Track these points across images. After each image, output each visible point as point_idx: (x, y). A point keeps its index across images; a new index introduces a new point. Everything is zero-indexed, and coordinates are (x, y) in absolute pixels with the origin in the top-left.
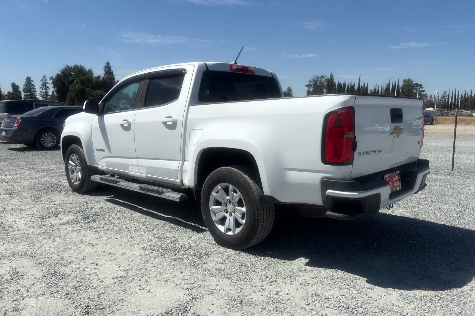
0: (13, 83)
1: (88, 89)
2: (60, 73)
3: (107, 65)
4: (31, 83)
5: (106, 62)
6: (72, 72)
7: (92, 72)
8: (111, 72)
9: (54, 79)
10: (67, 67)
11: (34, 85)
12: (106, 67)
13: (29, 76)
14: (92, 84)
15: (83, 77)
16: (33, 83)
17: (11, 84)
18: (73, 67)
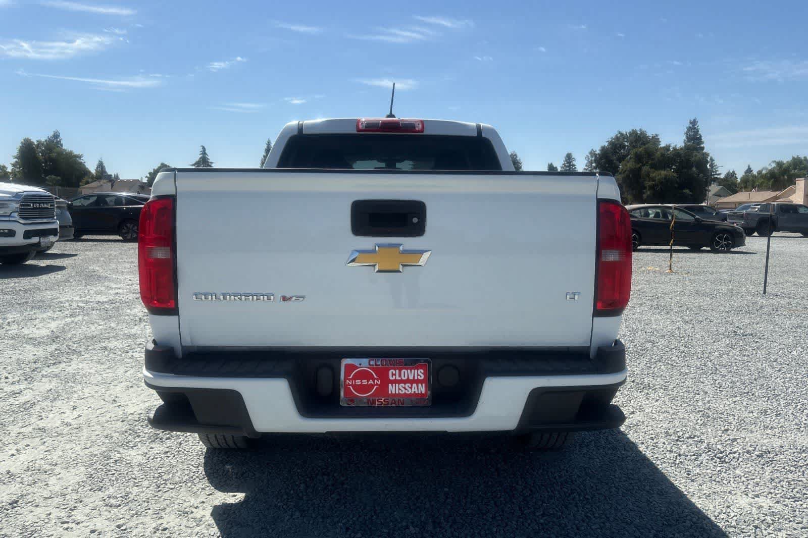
0: (550, 164)
1: (646, 169)
2: (606, 144)
3: (691, 126)
4: (570, 162)
5: (690, 121)
6: (626, 142)
7: (659, 139)
8: (698, 136)
9: (596, 154)
10: (619, 135)
11: (575, 165)
12: (689, 129)
13: (569, 152)
14: (653, 159)
15: (640, 150)
16: (574, 162)
17: (547, 165)
18: (628, 134)
